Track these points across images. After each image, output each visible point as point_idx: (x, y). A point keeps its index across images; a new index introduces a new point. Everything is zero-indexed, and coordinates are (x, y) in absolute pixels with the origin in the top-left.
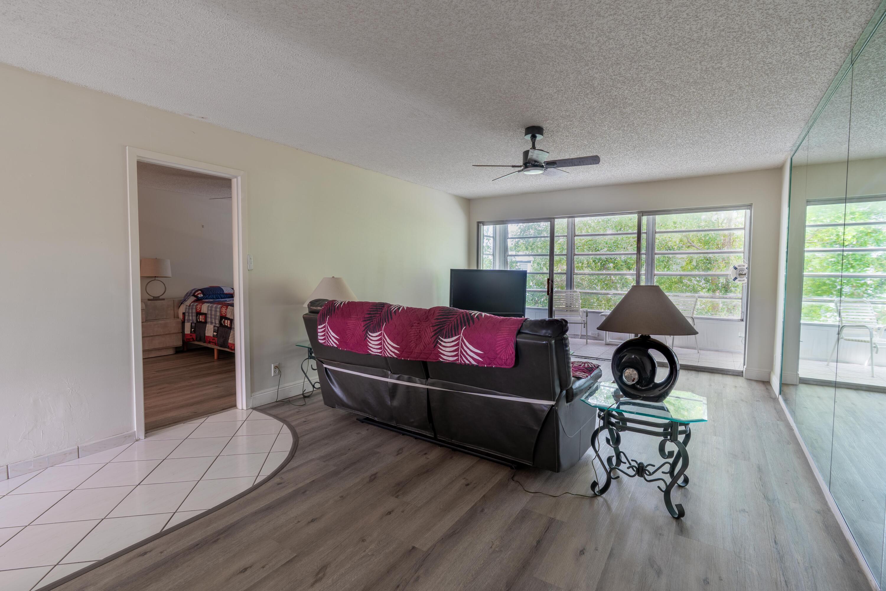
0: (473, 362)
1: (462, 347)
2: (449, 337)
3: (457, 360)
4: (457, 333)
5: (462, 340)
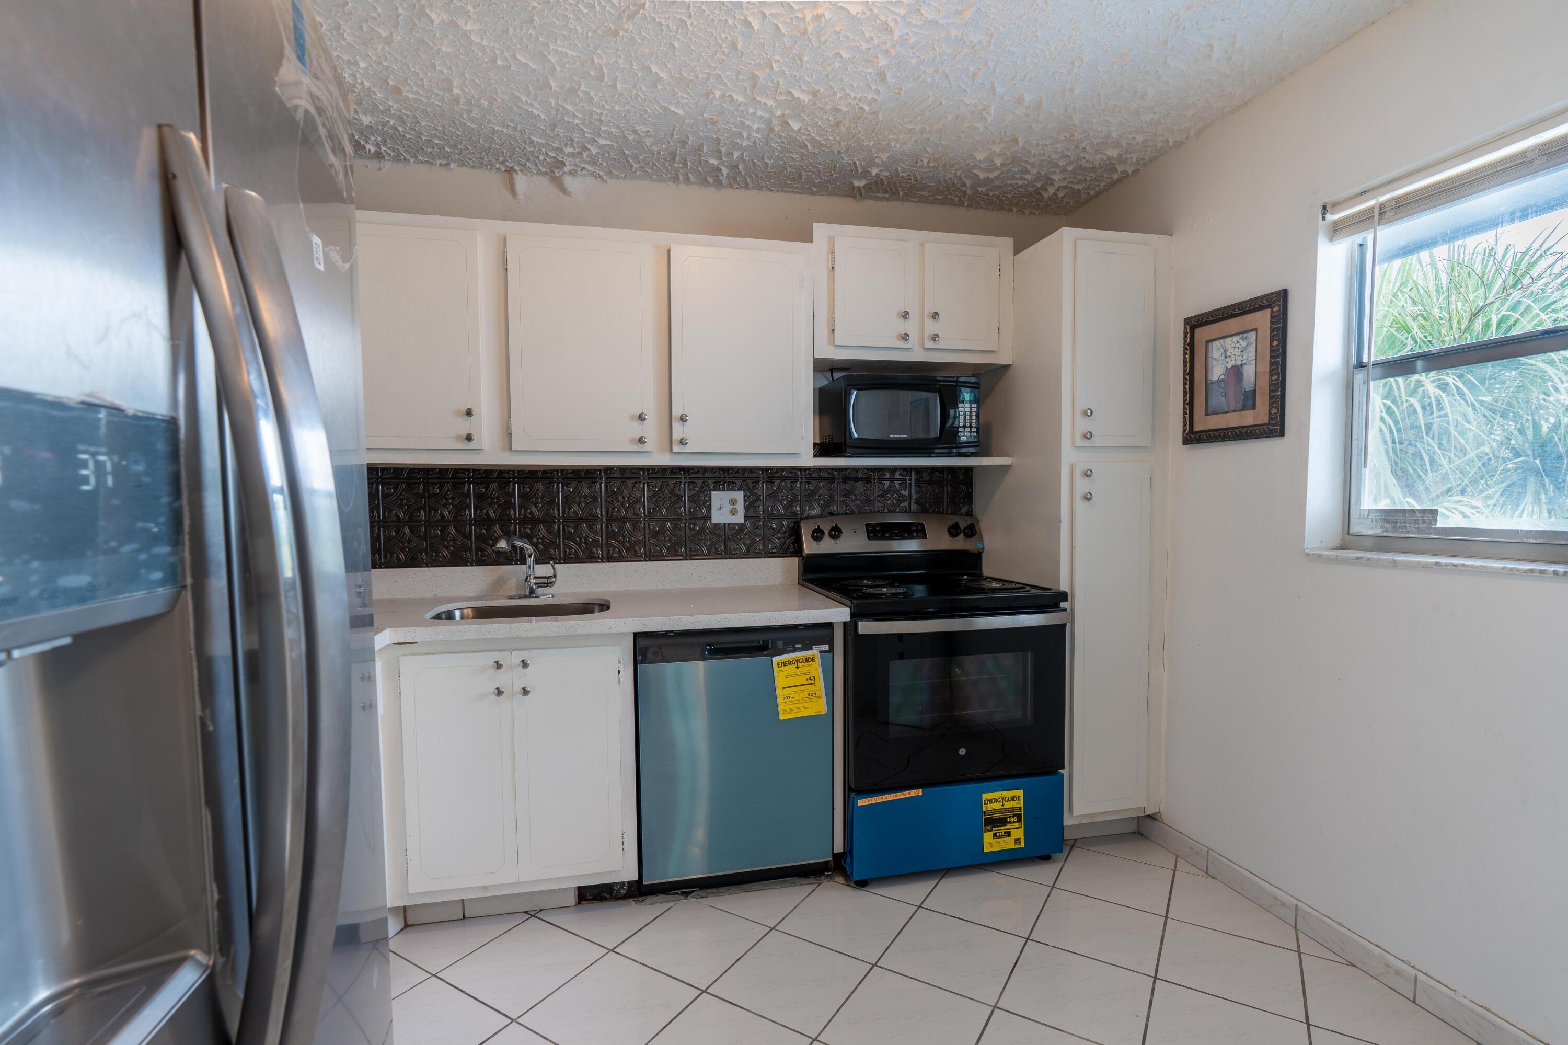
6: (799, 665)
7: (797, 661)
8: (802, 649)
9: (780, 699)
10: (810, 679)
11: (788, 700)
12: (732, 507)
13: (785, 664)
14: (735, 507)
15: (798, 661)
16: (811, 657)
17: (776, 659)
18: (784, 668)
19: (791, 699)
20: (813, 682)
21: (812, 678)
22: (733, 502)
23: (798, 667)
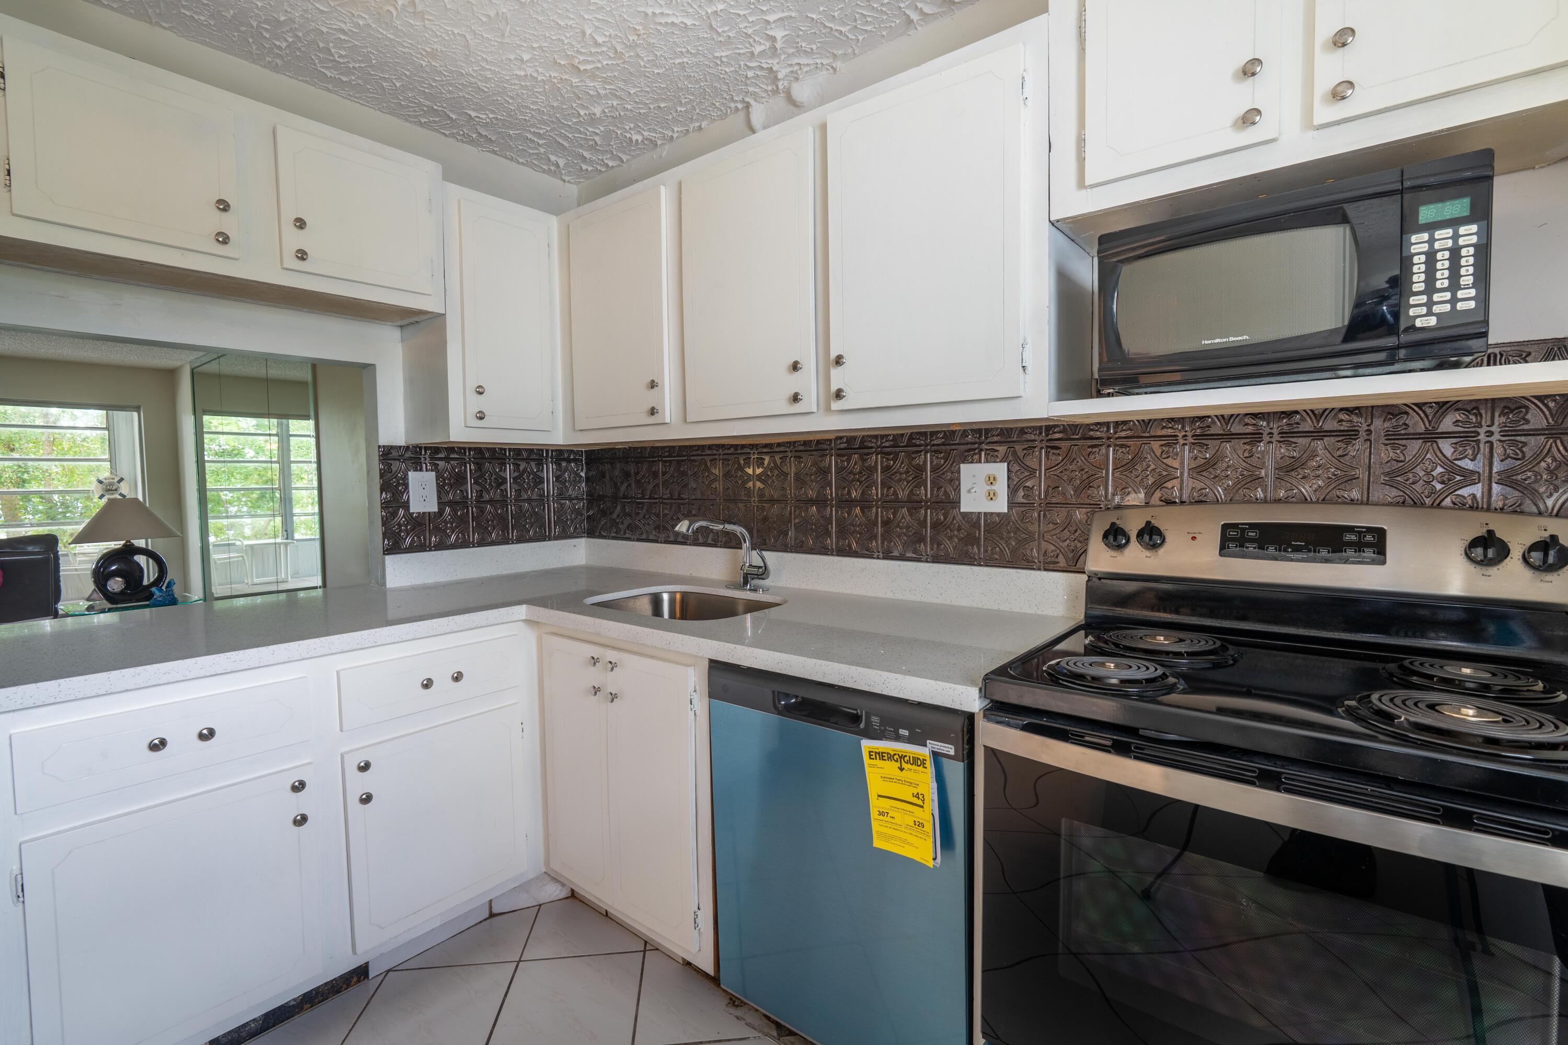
6: (904, 765)
7: (900, 758)
8: (910, 740)
9: (874, 814)
10: (917, 796)
11: (885, 818)
12: (989, 488)
13: (881, 756)
14: (993, 487)
15: (902, 757)
16: (921, 758)
17: (867, 745)
18: (878, 762)
19: (889, 819)
20: (920, 802)
21: (921, 797)
22: (991, 480)
23: (901, 769)
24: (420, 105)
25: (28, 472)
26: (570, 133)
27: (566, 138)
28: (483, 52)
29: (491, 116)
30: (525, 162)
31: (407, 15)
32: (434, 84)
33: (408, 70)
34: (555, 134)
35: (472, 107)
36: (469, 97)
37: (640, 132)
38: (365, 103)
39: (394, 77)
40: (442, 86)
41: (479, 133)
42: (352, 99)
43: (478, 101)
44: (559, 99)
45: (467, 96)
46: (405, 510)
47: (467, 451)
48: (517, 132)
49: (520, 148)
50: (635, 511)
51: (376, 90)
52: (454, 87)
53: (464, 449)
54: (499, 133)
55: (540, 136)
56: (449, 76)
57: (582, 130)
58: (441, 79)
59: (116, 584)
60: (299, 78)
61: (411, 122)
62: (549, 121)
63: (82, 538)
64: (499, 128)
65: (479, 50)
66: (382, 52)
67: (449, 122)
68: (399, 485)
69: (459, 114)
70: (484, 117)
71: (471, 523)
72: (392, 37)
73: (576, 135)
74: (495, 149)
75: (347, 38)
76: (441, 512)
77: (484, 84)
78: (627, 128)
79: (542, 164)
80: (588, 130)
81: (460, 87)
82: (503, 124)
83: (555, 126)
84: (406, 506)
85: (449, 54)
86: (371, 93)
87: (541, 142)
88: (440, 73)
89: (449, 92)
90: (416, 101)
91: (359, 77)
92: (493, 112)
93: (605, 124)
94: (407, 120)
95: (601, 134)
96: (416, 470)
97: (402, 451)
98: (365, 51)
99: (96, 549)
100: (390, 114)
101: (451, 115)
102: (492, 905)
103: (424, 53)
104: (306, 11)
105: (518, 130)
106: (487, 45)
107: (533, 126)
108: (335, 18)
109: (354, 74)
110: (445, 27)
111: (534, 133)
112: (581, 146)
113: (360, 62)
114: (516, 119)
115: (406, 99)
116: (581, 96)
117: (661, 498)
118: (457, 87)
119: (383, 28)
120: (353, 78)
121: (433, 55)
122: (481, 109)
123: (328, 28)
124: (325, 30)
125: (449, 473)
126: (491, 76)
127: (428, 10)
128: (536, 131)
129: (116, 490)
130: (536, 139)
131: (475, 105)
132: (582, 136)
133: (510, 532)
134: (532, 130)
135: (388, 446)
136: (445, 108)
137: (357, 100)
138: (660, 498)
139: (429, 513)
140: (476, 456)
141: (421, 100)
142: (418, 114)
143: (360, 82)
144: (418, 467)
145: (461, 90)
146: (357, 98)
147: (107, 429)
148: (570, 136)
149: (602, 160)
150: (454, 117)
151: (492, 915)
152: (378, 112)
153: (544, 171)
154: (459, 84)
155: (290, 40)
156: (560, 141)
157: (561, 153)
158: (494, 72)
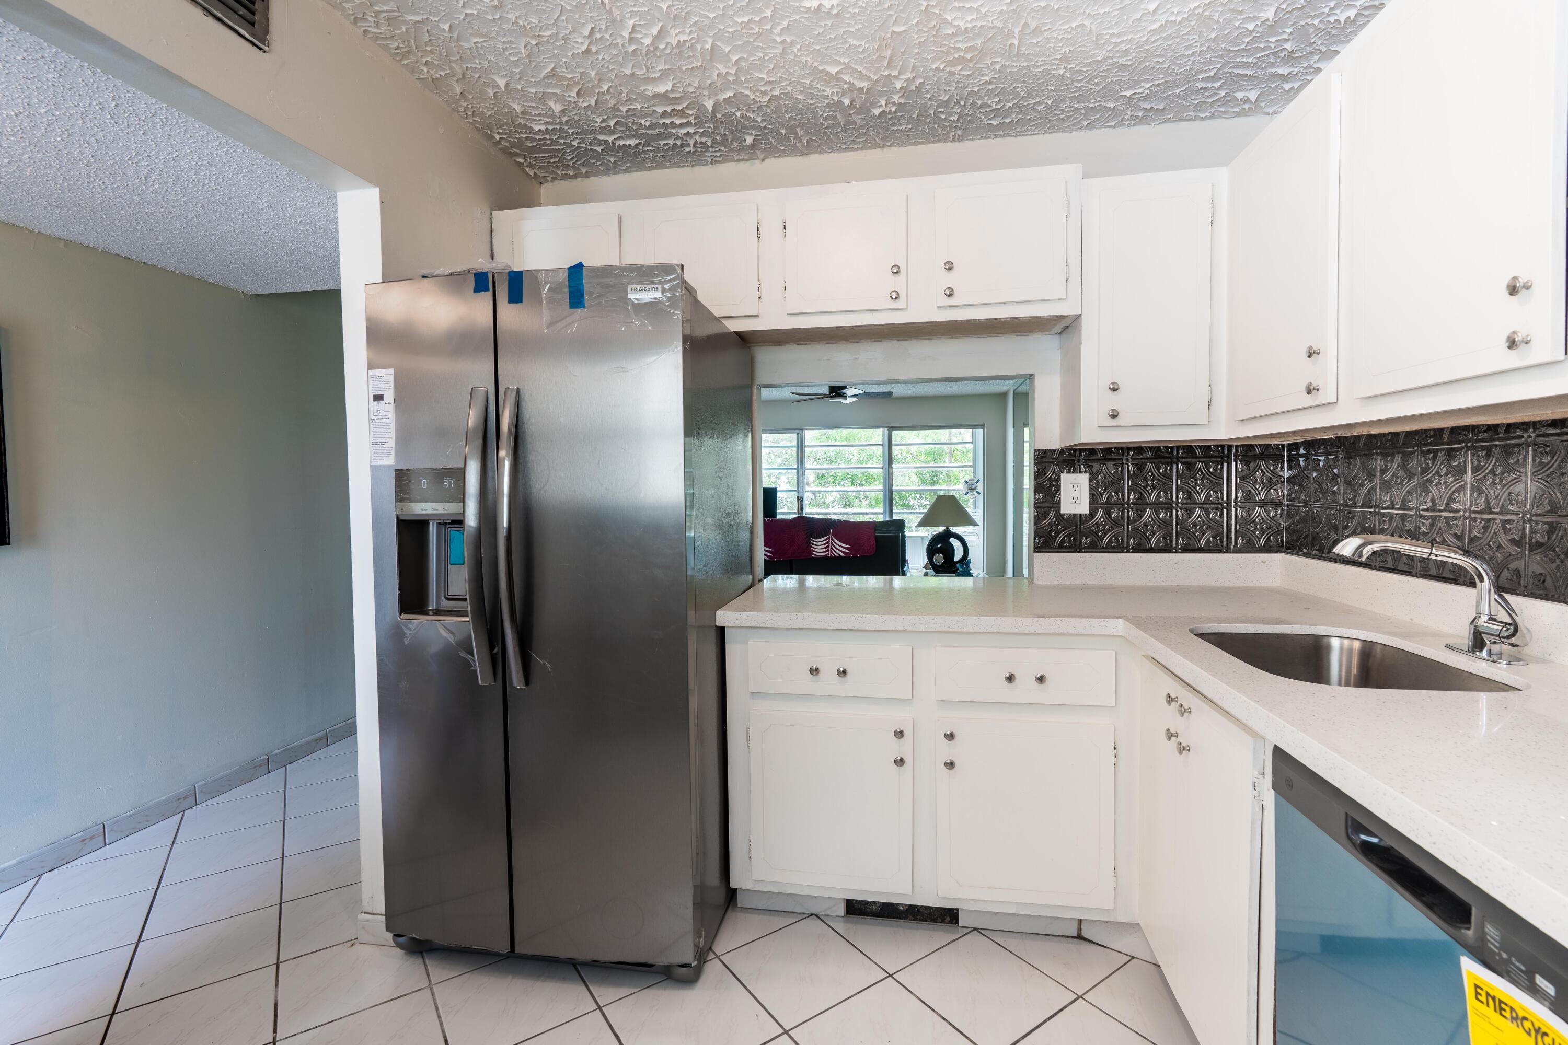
0: (842, 554)
1: (832, 544)
2: (820, 538)
3: (828, 554)
4: (827, 534)
5: (832, 539)
24: (1077, 110)
25: (937, 476)
26: (1248, 57)
27: (1247, 65)
28: (1109, 28)
29: (1148, 86)
30: (1209, 115)
31: (1027, 37)
32: (1079, 85)
33: (1053, 85)
34: (1230, 68)
35: (1125, 87)
36: (1118, 79)
37: (1350, 5)
38: (1033, 133)
39: (1044, 98)
40: (1088, 82)
41: (1143, 108)
42: (1021, 134)
43: (1128, 78)
44: (1215, 27)
45: (1115, 79)
46: (1056, 511)
47: (1126, 452)
48: (1185, 88)
49: (1196, 102)
50: (1343, 523)
51: (1036, 116)
52: (1099, 77)
53: (1122, 449)
54: (1166, 98)
55: (1213, 79)
56: (1090, 70)
57: (1262, 46)
58: (1083, 77)
59: (939, 558)
60: (978, 137)
61: (1076, 130)
62: (1217, 57)
63: (924, 523)
64: (1163, 93)
65: (1104, 29)
66: (1025, 82)
67: (1110, 113)
68: (1051, 486)
69: (1117, 100)
70: (1140, 90)
71: (1126, 527)
72: (1025, 64)
73: (1258, 56)
74: (1169, 117)
75: (994, 86)
76: (1092, 514)
77: (1124, 59)
78: (1326, 10)
79: (1232, 107)
80: (1271, 42)
81: (1104, 74)
82: (1166, 87)
83: (1226, 59)
84: (1057, 506)
85: (1079, 49)
86: (1033, 121)
87: (1216, 85)
88: (1080, 72)
89: (1097, 84)
90: (1072, 109)
91: (1018, 114)
92: (1148, 81)
93: (1291, 23)
94: (1073, 130)
95: (1291, 37)
96: (1069, 472)
97: (1056, 455)
98: (1012, 89)
99: (929, 533)
100: (1057, 132)
101: (1108, 105)
102: (1082, 926)
103: (1057, 62)
104: (958, 82)
105: (1185, 84)
106: (1109, 19)
107: (1198, 73)
108: (979, 75)
109: (1013, 112)
110: (1063, 28)
111: (1204, 79)
112: (1273, 65)
113: (1013, 99)
114: (1177, 75)
115: (1063, 111)
116: (1240, 9)
117: (1378, 506)
118: (1102, 76)
119: (1016, 61)
120: (1014, 116)
121: (1065, 59)
122: (1136, 83)
123: (978, 86)
124: (976, 89)
125: (1104, 475)
126: (1127, 47)
127: (1042, 22)
128: (1207, 75)
129: (975, 489)
130: (1210, 85)
131: (1128, 83)
132: (1267, 53)
133: (1174, 539)
134: (1200, 77)
135: (1042, 450)
136: (1099, 101)
137: (1025, 134)
138: (1375, 506)
139: (1080, 515)
140: (1136, 456)
141: (1075, 105)
142: (1079, 119)
143: (1020, 116)
144: (1072, 469)
145: (1107, 77)
146: (1025, 131)
147: (972, 443)
148: (1250, 60)
149: (1310, 66)
150: (1112, 106)
151: (1080, 937)
152: (1047, 135)
153: (1238, 115)
154: (1102, 72)
155: (958, 111)
156: (1241, 72)
157: (1249, 85)
158: (1131, 41)
